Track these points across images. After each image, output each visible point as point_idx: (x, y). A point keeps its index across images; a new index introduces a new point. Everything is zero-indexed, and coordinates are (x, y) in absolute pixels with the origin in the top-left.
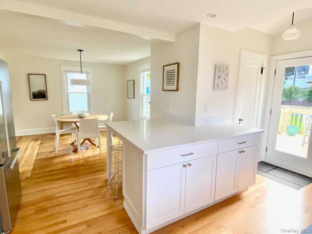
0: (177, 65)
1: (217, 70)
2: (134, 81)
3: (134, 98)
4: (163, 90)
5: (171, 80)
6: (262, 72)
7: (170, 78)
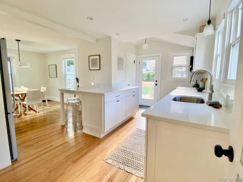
0: (99, 56)
1: (119, 60)
2: (56, 65)
3: (57, 77)
4: (89, 70)
5: (95, 64)
6: (134, 63)
7: (94, 63)
